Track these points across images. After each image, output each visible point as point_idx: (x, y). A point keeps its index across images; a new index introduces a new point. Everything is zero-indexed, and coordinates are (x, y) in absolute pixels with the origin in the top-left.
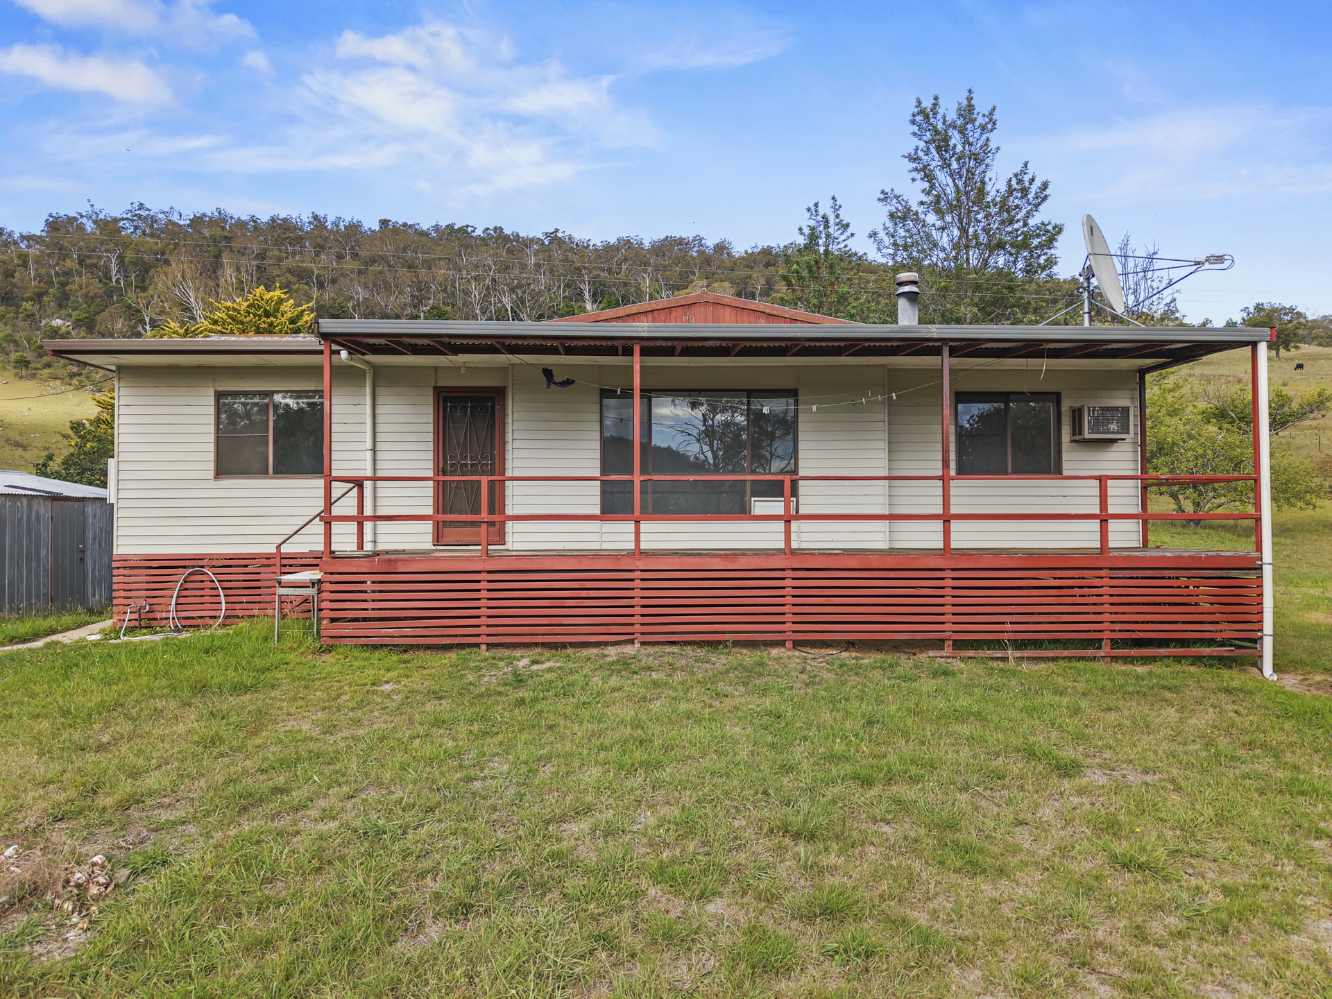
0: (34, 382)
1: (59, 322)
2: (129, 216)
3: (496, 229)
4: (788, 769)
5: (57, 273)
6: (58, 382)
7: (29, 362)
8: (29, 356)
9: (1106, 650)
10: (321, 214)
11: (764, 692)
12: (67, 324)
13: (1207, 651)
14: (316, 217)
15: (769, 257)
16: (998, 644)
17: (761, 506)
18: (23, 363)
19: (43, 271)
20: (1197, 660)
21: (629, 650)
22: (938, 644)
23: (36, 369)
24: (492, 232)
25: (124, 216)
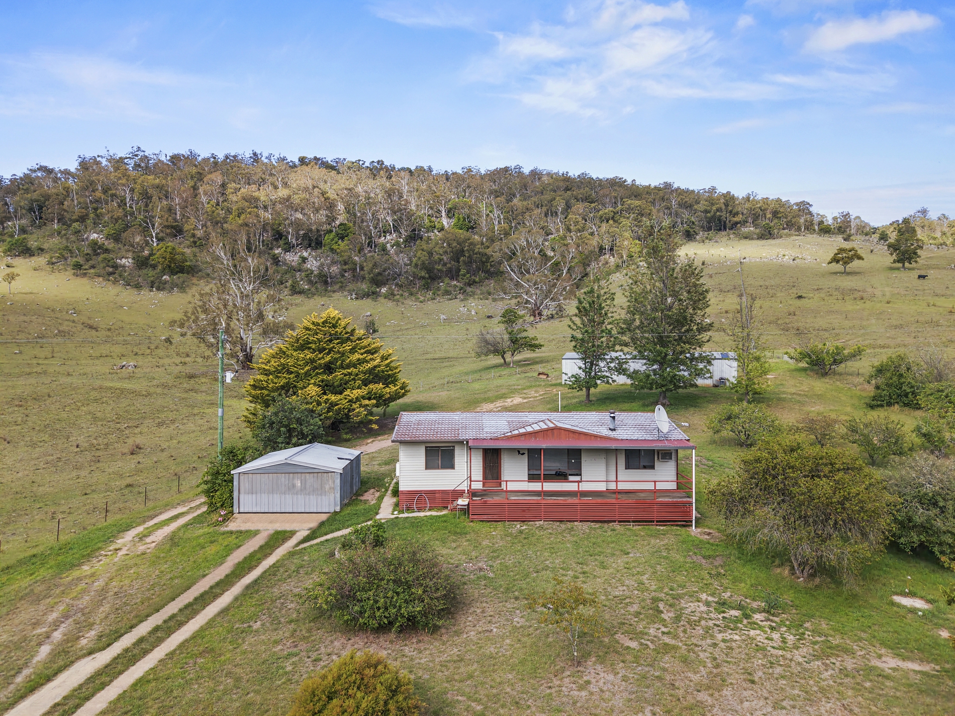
0: (85, 279)
1: (95, 235)
2: (130, 156)
3: (378, 162)
4: (578, 553)
5: (91, 201)
6: (101, 279)
7: (81, 266)
8: (81, 260)
9: (655, 523)
10: (258, 152)
11: (573, 536)
12: (101, 236)
13: (679, 523)
14: (255, 154)
15: (567, 183)
16: (629, 522)
17: (571, 478)
18: (78, 266)
19: (82, 200)
20: (677, 525)
21: (541, 523)
22: (615, 521)
23: (86, 269)
24: (376, 164)
25: (128, 156)
